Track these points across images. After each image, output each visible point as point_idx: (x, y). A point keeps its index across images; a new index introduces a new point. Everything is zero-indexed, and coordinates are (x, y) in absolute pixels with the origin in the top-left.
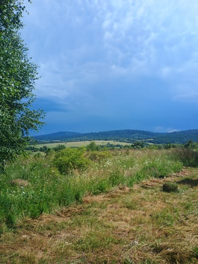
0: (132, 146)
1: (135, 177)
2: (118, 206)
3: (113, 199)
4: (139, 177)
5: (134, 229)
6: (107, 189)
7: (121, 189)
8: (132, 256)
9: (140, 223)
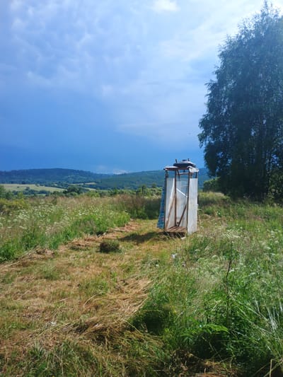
0: (65, 192)
1: (61, 236)
2: (33, 276)
3: (25, 268)
4: (67, 235)
5: (53, 306)
6: (16, 255)
7: (39, 253)
8: (44, 342)
9: (63, 297)
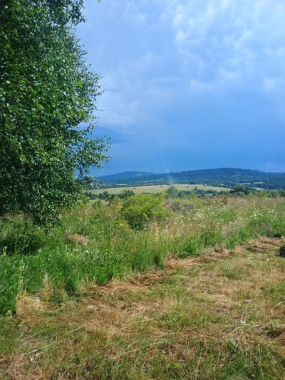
0: (231, 192)
1: (237, 237)
2: (214, 273)
3: (207, 265)
4: (243, 236)
5: (240, 305)
6: (197, 251)
7: (217, 251)
8: (239, 339)
9: (248, 297)
